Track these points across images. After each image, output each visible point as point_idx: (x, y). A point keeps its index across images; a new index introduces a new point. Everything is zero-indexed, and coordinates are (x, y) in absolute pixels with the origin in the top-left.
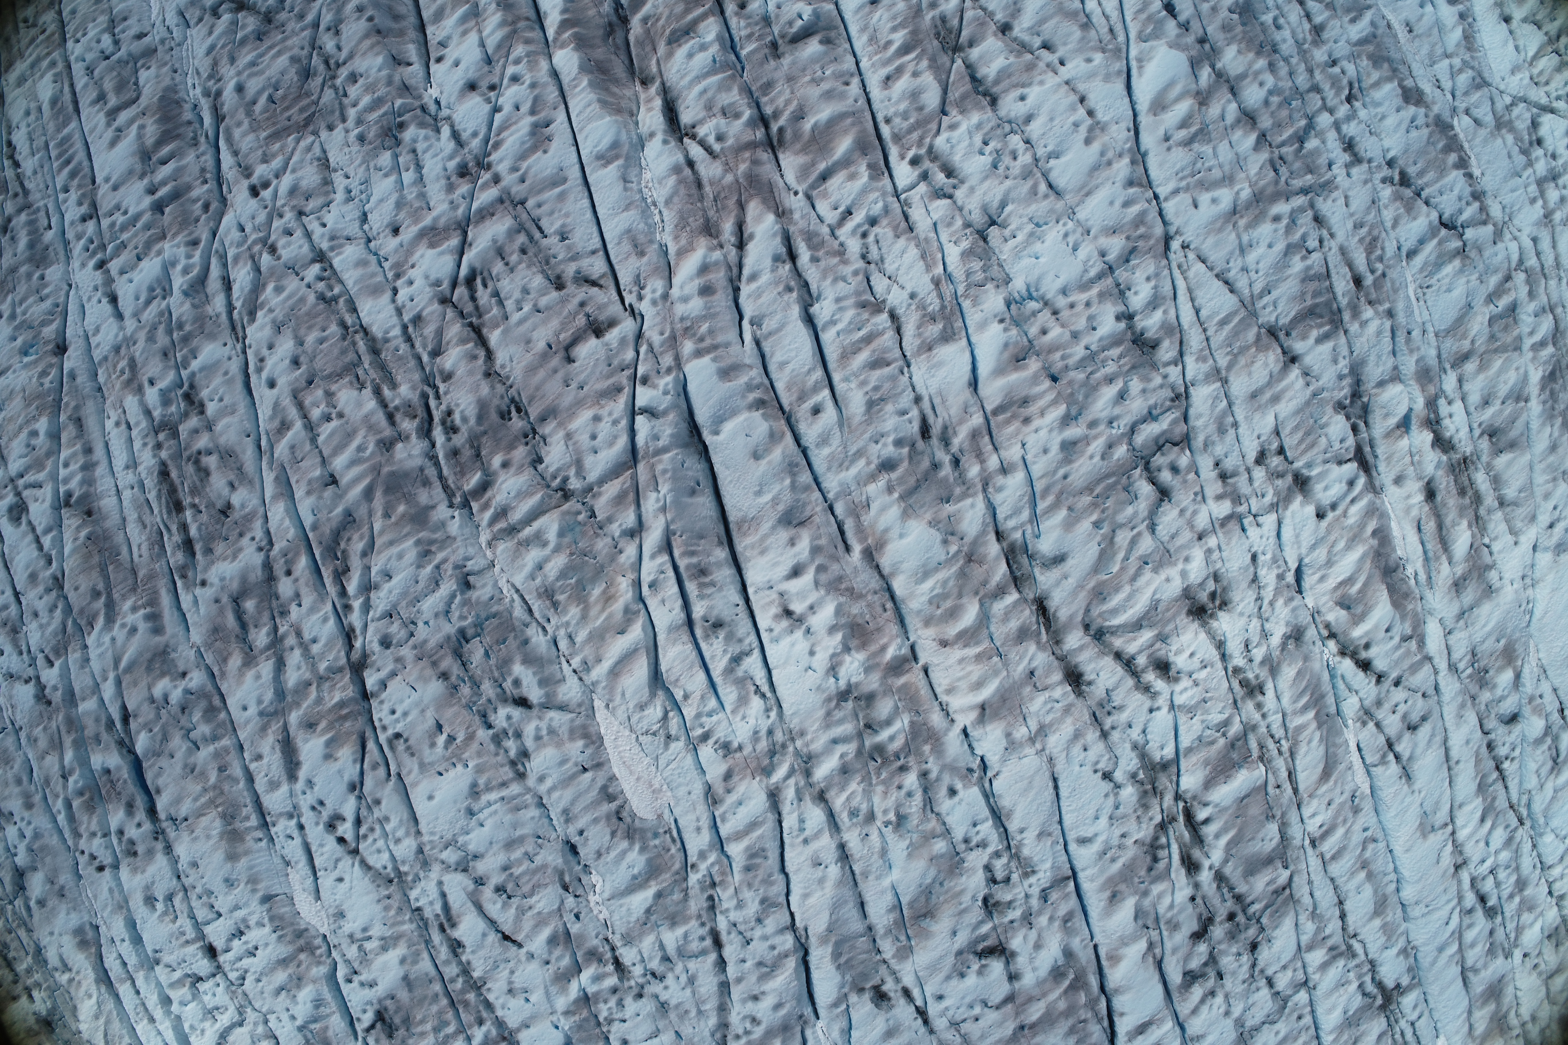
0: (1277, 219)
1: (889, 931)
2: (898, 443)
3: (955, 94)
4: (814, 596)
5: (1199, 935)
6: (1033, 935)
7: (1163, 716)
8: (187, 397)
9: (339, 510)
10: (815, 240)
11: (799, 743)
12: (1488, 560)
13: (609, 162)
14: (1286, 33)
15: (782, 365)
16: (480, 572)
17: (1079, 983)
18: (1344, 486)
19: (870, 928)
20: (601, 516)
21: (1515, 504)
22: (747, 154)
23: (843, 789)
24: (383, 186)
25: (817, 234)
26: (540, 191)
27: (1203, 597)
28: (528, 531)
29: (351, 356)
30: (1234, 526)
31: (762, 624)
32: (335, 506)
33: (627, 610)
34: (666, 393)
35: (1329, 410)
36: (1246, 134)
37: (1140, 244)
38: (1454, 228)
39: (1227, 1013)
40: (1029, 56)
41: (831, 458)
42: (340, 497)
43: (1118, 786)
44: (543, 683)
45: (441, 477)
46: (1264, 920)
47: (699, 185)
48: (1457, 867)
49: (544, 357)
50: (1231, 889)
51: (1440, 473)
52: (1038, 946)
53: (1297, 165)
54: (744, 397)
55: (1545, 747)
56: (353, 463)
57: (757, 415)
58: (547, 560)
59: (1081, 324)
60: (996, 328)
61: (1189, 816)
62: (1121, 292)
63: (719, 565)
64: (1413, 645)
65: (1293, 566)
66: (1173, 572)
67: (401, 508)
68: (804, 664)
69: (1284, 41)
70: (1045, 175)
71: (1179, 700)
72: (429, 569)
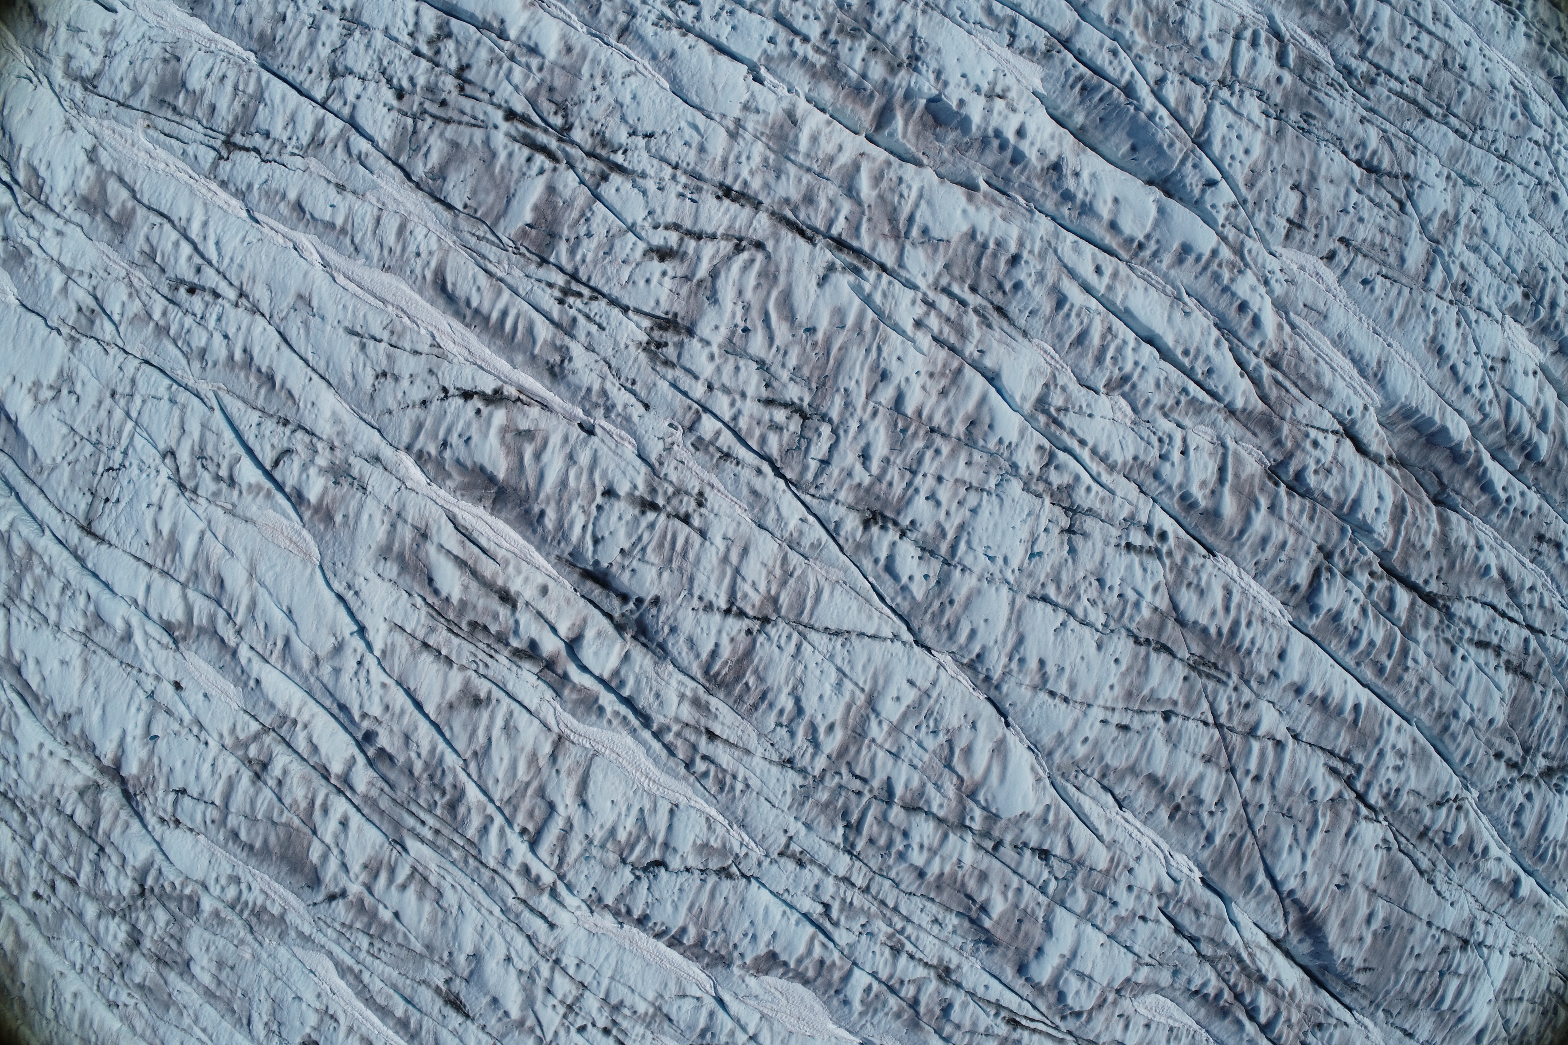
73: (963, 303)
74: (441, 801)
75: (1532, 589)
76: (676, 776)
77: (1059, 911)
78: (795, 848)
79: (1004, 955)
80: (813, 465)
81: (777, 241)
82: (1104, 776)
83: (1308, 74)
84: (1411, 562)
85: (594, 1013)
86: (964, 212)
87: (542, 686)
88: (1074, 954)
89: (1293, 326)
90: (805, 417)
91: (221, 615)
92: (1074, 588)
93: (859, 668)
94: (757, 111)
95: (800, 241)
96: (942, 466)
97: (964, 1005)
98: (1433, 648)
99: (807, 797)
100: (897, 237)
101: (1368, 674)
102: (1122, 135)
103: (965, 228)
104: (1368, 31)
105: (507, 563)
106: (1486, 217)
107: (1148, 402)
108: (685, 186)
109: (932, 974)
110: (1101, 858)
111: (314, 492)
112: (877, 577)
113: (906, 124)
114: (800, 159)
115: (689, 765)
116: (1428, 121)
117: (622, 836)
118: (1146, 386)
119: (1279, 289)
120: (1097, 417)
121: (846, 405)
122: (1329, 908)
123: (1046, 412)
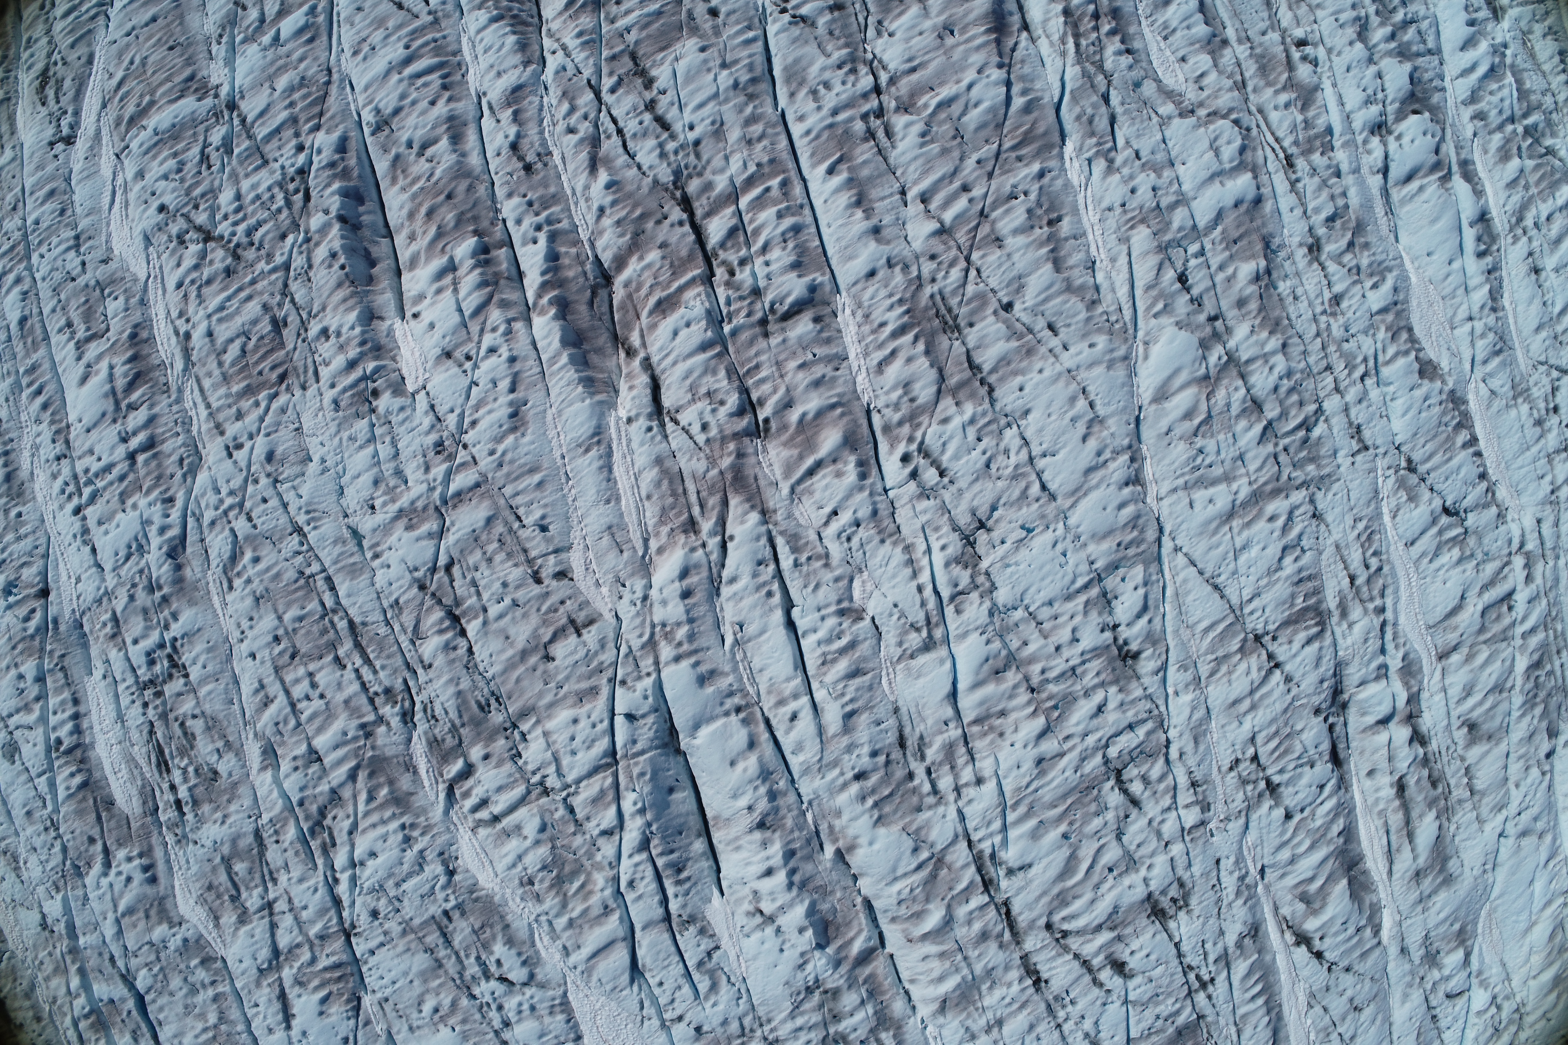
0: (1274, 518)
2: (874, 754)
3: (951, 381)
4: (785, 898)
7: (1115, 1009)
8: (171, 659)
9: (324, 787)
10: (799, 543)
11: (766, 1029)
12: (1451, 850)
14: (1303, 305)
15: (761, 671)
18: (1314, 790)
20: (580, 814)
21: (1486, 793)
22: (733, 446)
24: (359, 459)
25: (802, 536)
26: (518, 478)
27: (1165, 901)
28: (508, 822)
29: (331, 637)
32: (321, 784)
33: (605, 904)
34: (642, 698)
35: (1306, 716)
36: (1250, 425)
38: (1457, 514)
42: (324, 775)
44: (523, 965)
47: (682, 479)
49: (523, 655)
51: (1414, 768)
53: (1301, 456)
54: (721, 703)
56: (336, 744)
57: (734, 721)
58: (526, 851)
59: (1064, 636)
60: (977, 640)
62: (1108, 602)
63: (696, 858)
64: (1367, 934)
66: (1137, 879)
68: (773, 960)
70: (1038, 475)
71: (1133, 995)
72: (412, 853)
73: (929, 772)
74: (1542, 673)
75: (571, 131)
76: (1393, 568)
77: (1202, 223)
78: (1354, 446)
79: (1264, 225)
80: (1141, 731)
81: (1034, 921)
82: (1094, 302)
83: (450, 742)
84: (684, 253)
85: (1555, 432)
86: (871, 844)
87: (1424, 705)
88: (1212, 177)
89: (646, 541)
90: (1119, 773)
92: (1015, 477)
93: (1221, 549)
94: (967, 1029)
95: (1016, 909)
96: (1049, 657)
97: (1317, 210)
98: (718, 162)
99: (1322, 478)
100: (940, 861)
101: (797, 189)
102: (674, 810)
103: (882, 831)
104: (356, 739)
105: (1380, 813)
106: (366, 494)
107: (837, 580)
108: (1064, 1007)
109: (1323, 257)
110: (1141, 237)
111: (1454, 959)
112: (1157, 607)
113: (852, 940)
114: (965, 971)
115: (1380, 569)
116: (357, 620)
117: (1456, 553)
118: (828, 594)
119: (639, 585)
120: (890, 600)
121: (1083, 760)
122: (975, 23)
123: (930, 636)
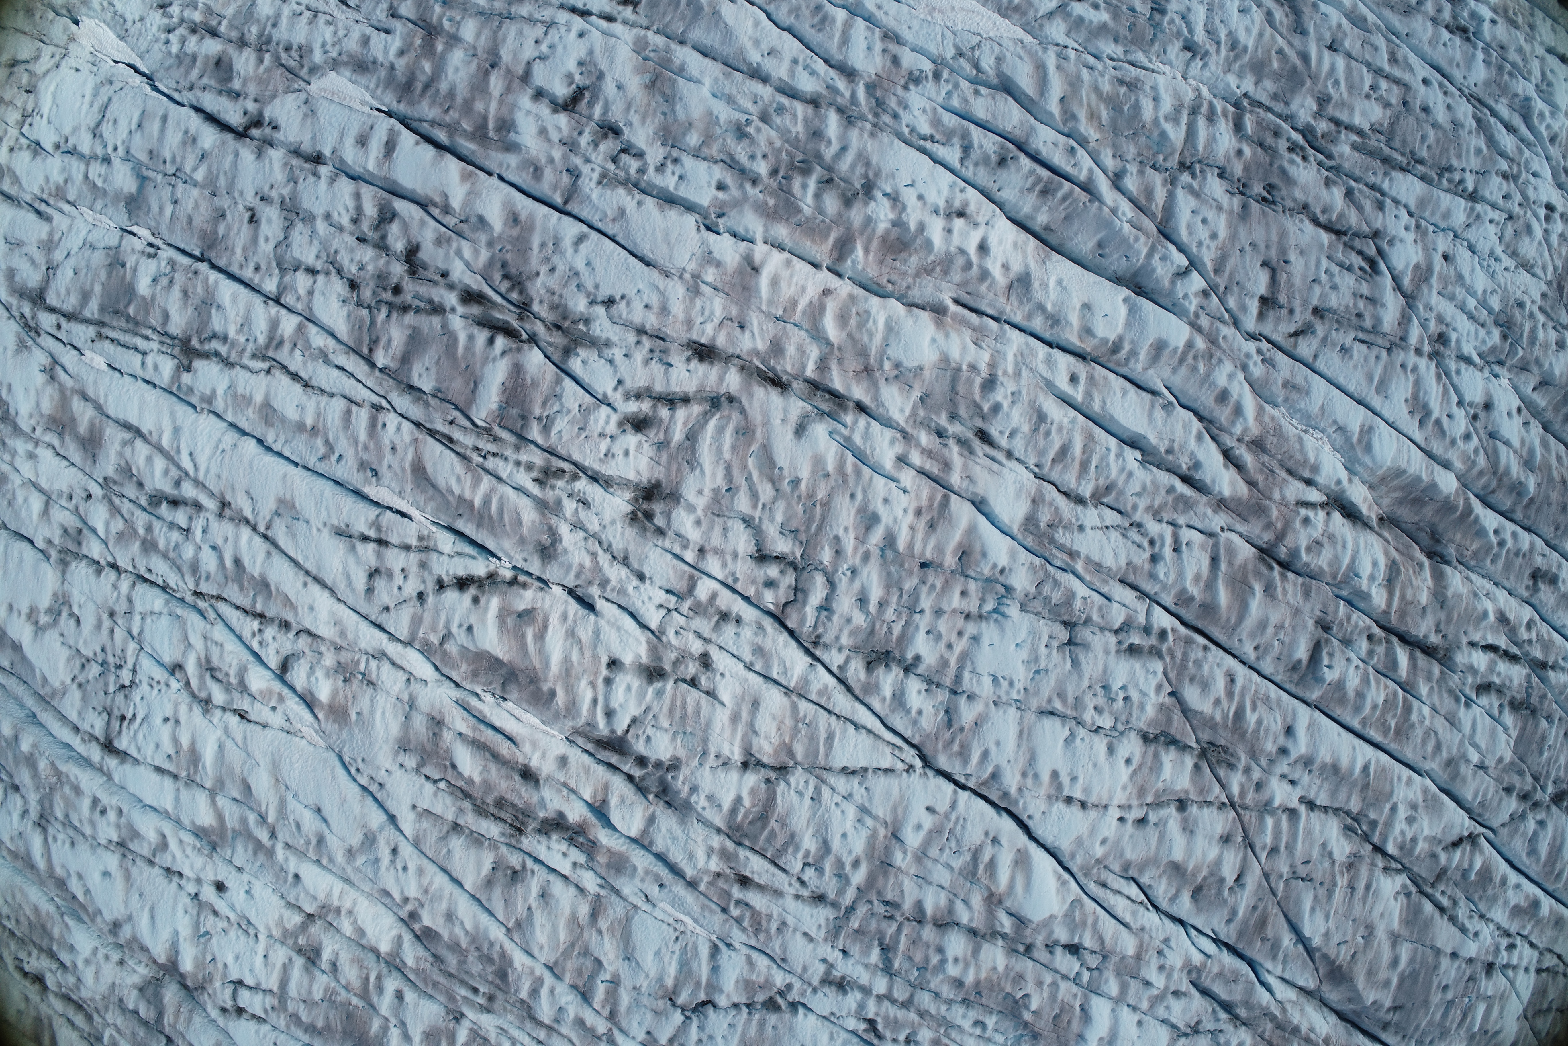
0: (856, 864)
1: (667, 50)
2: (996, 408)
3: (1177, 716)
4: (956, 240)
5: (411, 254)
6: (555, 137)
7: (606, 388)
8: (1464, 30)
9: (1311, 30)
10: (1181, 506)
11: (868, 126)
12: (428, 770)
13: (1361, 431)
14: (967, 1024)
15: (1124, 393)
16: (1188, 64)
17: (480, 134)
18: (614, 704)
19: (682, 42)
20: (1149, 171)
21: (443, 839)
22: (1279, 526)
23: (805, 120)
24: (1481, 282)
25: (1184, 512)
26: (1385, 369)
27: (657, 507)
28: (1184, 118)
29: (1397, 143)
30: (681, 585)
31: (971, 191)
32: (1317, 31)
33: (1074, 117)
34: (1186, 296)
35: (681, 753)
36: (937, 906)
37: (948, 735)
38: (694, 1010)
39: (328, 216)
40: (1149, 800)
41: (1033, 353)
42: (1320, 39)
43: (592, 303)
44: (1080, 20)
45: (1269, 109)
46: (365, 312)
47: (1290, 472)
48: (224, 504)
49: (1283, 251)
50: (418, 310)
51: (535, 799)
52: (543, 132)
53: (873, 925)
54: (1132, 342)
55: (232, 672)
56: (1333, 69)
57: (1112, 337)
58: (1156, 108)
59: (943, 626)
60: (1003, 561)
61: (509, 333)
62: (931, 682)
63: (1037, 209)
64: (435, 639)
65: (600, 604)
66: (701, 503)
67: (1275, 65)
68: (919, 184)
69: (964, 1017)
70: (1063, 717)
71: (604, 410)
72: (1223, 37)
73: (942, 433)
74: (492, 970)
75: (1530, 627)
77: (1095, 999)
78: (837, 974)
80: (812, 613)
81: (750, 395)
82: (1126, 869)
83: (1268, 142)
84: (1409, 618)
86: (934, 340)
87: (574, 852)
88: (1113, 1035)
90: (798, 569)
91: (252, 818)
92: (1079, 699)
93: (878, 803)
94: (715, 262)
95: (774, 392)
96: (939, 600)
98: (1436, 701)
99: (841, 927)
100: (869, 375)
103: (937, 355)
104: (1325, 87)
105: (524, 742)
106: (1458, 262)
107: (1135, 505)
108: (652, 351)
110: (1130, 947)
111: (324, 692)
113: (867, 253)
114: (763, 306)
115: (725, 912)
116: (1393, 172)
117: (668, 982)
119: (1257, 372)
120: (1087, 529)
121: (838, 553)
122: (1354, 960)
